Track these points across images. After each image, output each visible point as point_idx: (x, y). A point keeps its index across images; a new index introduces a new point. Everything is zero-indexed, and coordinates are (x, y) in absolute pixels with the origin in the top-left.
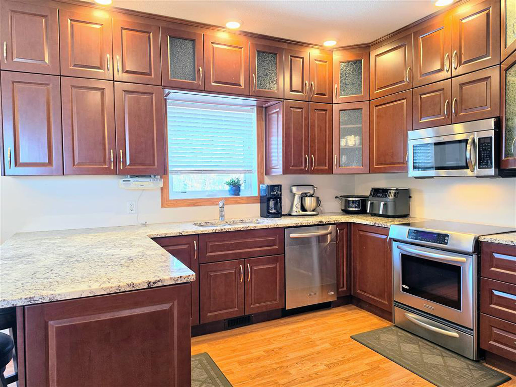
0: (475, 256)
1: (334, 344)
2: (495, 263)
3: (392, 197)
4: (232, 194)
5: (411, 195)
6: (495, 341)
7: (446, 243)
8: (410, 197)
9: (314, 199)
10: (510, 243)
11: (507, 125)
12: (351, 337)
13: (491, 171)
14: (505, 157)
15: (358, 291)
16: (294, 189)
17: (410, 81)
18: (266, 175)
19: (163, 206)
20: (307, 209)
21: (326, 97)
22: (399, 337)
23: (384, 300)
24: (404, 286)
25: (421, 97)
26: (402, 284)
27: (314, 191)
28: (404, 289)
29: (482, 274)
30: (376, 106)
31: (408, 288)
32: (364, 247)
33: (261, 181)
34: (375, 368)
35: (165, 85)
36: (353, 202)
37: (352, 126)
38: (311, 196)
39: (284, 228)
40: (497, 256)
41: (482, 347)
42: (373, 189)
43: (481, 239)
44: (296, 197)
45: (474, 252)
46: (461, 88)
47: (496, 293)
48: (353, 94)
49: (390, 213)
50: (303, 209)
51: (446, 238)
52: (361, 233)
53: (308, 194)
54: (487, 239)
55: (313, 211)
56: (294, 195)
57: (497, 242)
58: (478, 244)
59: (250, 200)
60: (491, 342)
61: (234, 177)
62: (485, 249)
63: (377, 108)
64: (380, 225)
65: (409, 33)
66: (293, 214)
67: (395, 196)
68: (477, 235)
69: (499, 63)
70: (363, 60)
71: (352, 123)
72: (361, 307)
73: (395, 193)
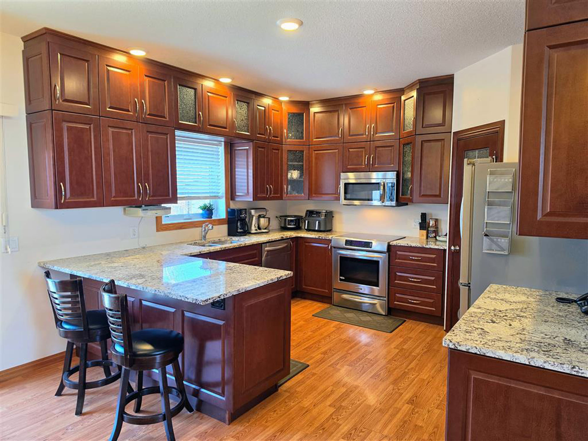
0: (387, 254)
1: (306, 321)
2: (398, 256)
3: (323, 217)
4: (206, 217)
5: (334, 216)
6: (397, 301)
7: (371, 247)
8: (333, 217)
9: (266, 220)
10: (407, 245)
11: (403, 177)
12: (313, 315)
13: (394, 203)
14: (402, 195)
15: (304, 287)
16: (253, 212)
17: (341, 136)
18: (231, 200)
19: (158, 230)
20: (262, 228)
21: (279, 139)
22: (340, 311)
23: (326, 289)
24: (341, 278)
25: (349, 151)
26: (340, 276)
27: (266, 213)
28: (341, 280)
29: (391, 264)
30: (315, 151)
31: (344, 278)
32: (309, 254)
33: (228, 205)
34: (338, 329)
35: (176, 127)
36: (291, 221)
37: (297, 163)
38: (264, 217)
39: (262, 244)
40: (399, 253)
41: (390, 306)
42: (307, 211)
43: (391, 244)
44: (254, 218)
45: (387, 252)
46: (376, 149)
47: (398, 274)
48: (297, 139)
49: (322, 229)
50: (259, 228)
51: (371, 244)
52: (307, 244)
53: (262, 216)
54: (394, 243)
55: (265, 229)
56: (253, 216)
57: (399, 245)
58: (389, 246)
59: (220, 222)
60: (396, 303)
61: (207, 202)
62: (393, 249)
63: (316, 152)
64: (324, 238)
65: (341, 103)
66: (252, 232)
67: (325, 216)
68: (389, 241)
69: (398, 138)
70: (304, 114)
71: (296, 161)
72: (305, 298)
73: (325, 214)
